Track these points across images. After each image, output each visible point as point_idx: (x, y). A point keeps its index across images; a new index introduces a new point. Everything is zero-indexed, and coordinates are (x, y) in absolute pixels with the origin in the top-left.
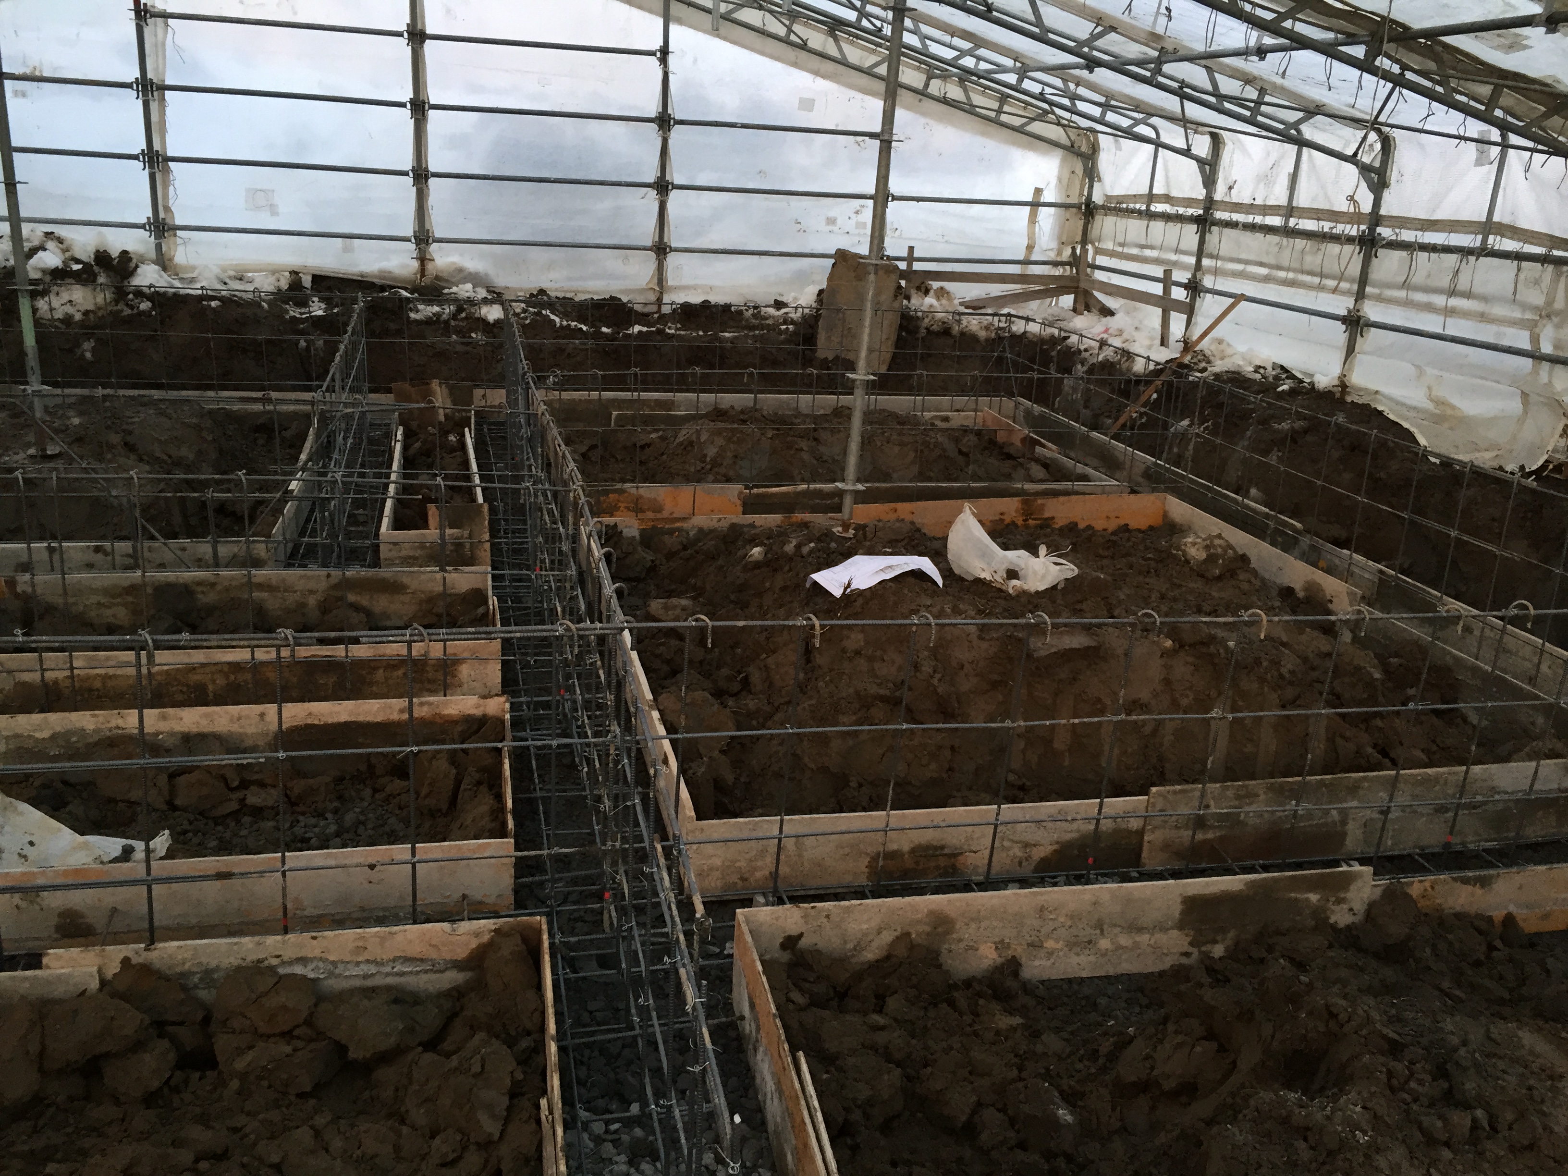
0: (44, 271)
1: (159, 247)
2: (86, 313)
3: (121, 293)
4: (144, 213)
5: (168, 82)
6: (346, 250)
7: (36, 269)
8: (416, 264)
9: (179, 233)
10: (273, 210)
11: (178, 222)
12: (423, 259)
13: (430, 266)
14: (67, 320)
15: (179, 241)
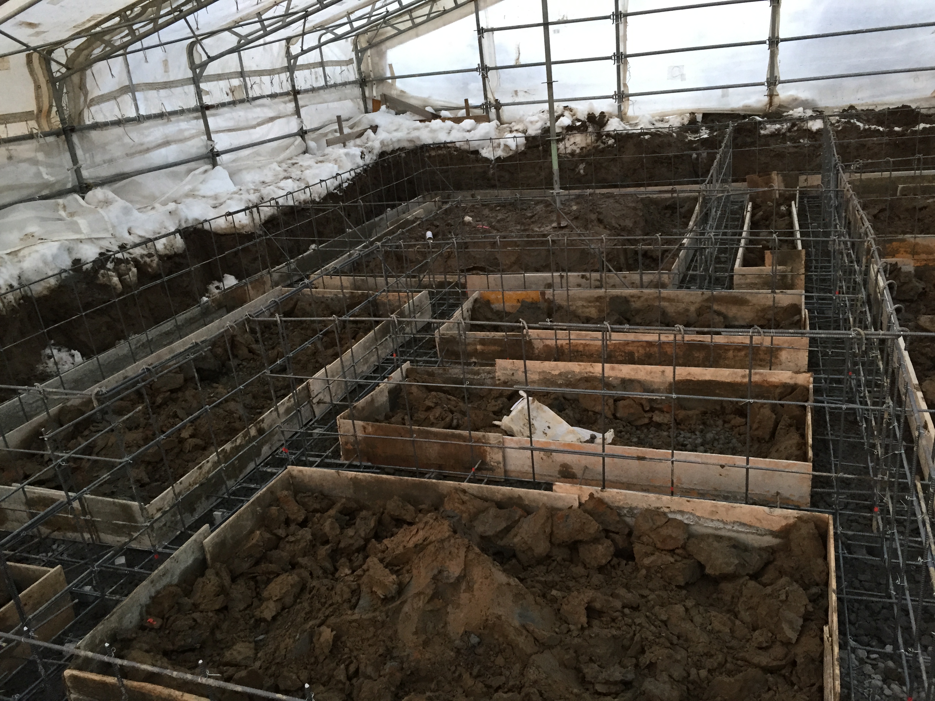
0: (563, 128)
1: (619, 107)
2: (582, 149)
3: (599, 136)
6: (724, 96)
7: (559, 127)
8: (766, 99)
9: (631, 98)
10: (682, 77)
11: (630, 92)
12: (771, 95)
13: (776, 100)
14: (573, 154)
15: (630, 102)
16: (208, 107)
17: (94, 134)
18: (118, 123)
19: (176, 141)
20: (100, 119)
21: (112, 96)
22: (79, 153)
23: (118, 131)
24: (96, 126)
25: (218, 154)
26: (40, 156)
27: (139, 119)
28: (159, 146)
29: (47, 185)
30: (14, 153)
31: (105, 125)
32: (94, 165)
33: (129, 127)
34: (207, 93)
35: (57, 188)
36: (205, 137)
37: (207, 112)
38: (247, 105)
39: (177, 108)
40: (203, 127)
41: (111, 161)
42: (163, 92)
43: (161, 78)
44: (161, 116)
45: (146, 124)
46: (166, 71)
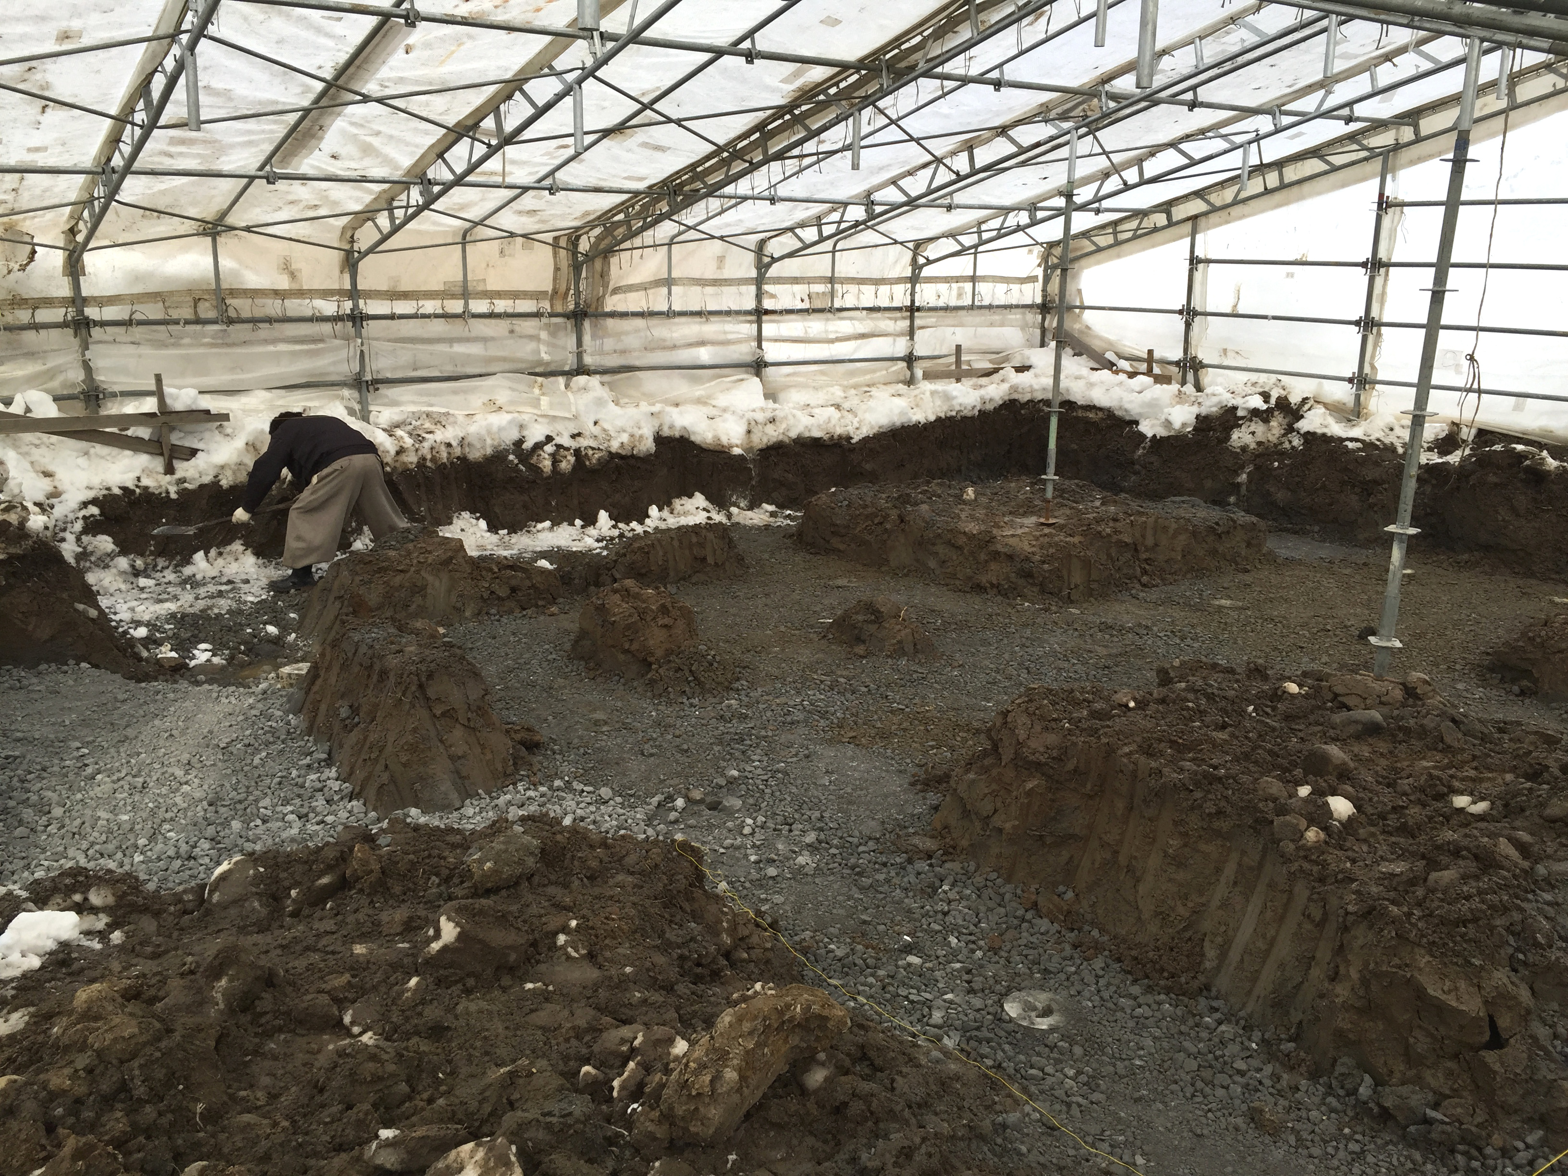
0: (1249, 410)
1: (1358, 397)
4: (1350, 369)
5: (1394, 260)
6: (1517, 408)
9: (1377, 386)
11: (1379, 377)
15: (1375, 393)
16: (767, 312)
17: (610, 322)
18: (641, 315)
19: (713, 343)
20: (621, 308)
21: (644, 287)
22: (587, 338)
23: (640, 322)
24: (613, 315)
25: (766, 365)
26: (544, 335)
27: (670, 314)
28: (691, 345)
29: (540, 363)
30: (517, 328)
31: (624, 315)
32: (602, 353)
33: (654, 322)
34: (773, 296)
35: (552, 368)
36: (754, 344)
37: (765, 318)
38: (830, 315)
39: (725, 308)
40: (755, 332)
41: (623, 352)
42: (709, 290)
43: (710, 274)
44: (699, 314)
45: (677, 320)
46: (719, 268)
